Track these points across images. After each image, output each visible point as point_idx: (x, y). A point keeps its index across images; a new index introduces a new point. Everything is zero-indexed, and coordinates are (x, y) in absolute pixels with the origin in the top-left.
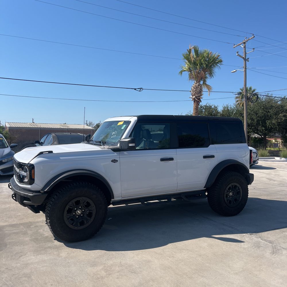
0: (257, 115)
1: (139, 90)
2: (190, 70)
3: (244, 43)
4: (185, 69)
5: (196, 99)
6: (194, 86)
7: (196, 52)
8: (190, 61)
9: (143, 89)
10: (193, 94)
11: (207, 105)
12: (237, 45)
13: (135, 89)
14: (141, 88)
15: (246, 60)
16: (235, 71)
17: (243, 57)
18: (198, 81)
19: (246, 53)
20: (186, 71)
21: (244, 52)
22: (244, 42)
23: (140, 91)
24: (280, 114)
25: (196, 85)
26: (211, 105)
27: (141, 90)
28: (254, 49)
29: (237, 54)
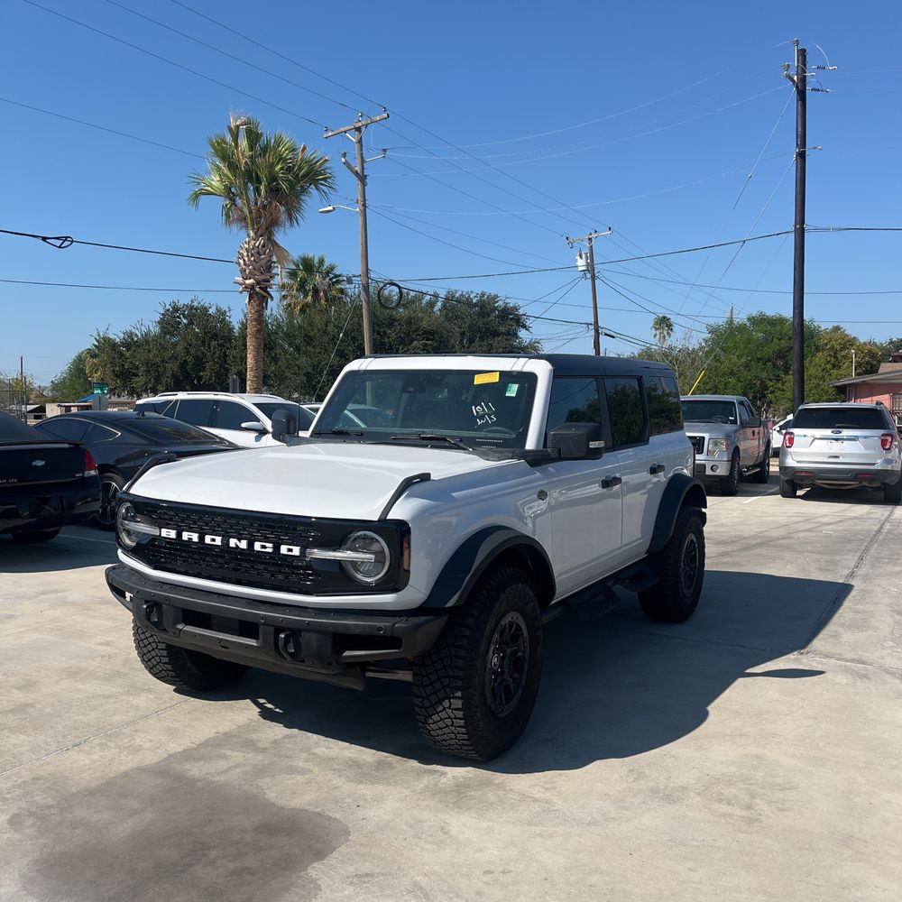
0: (354, 343)
1: (58, 243)
2: (229, 193)
3: (358, 129)
4: (209, 188)
5: (257, 289)
6: (247, 246)
7: (253, 137)
8: (233, 166)
9: (72, 242)
10: (247, 271)
11: (195, 304)
12: (337, 132)
13: (44, 239)
14: (67, 237)
15: (362, 178)
16: (331, 208)
17: (357, 172)
18: (259, 233)
19: (363, 161)
20: (212, 194)
21: (359, 158)
22: (357, 125)
23: (60, 247)
24: (415, 343)
25: (255, 244)
26: (206, 305)
27: (66, 243)
28: (385, 150)
29: (343, 160)
